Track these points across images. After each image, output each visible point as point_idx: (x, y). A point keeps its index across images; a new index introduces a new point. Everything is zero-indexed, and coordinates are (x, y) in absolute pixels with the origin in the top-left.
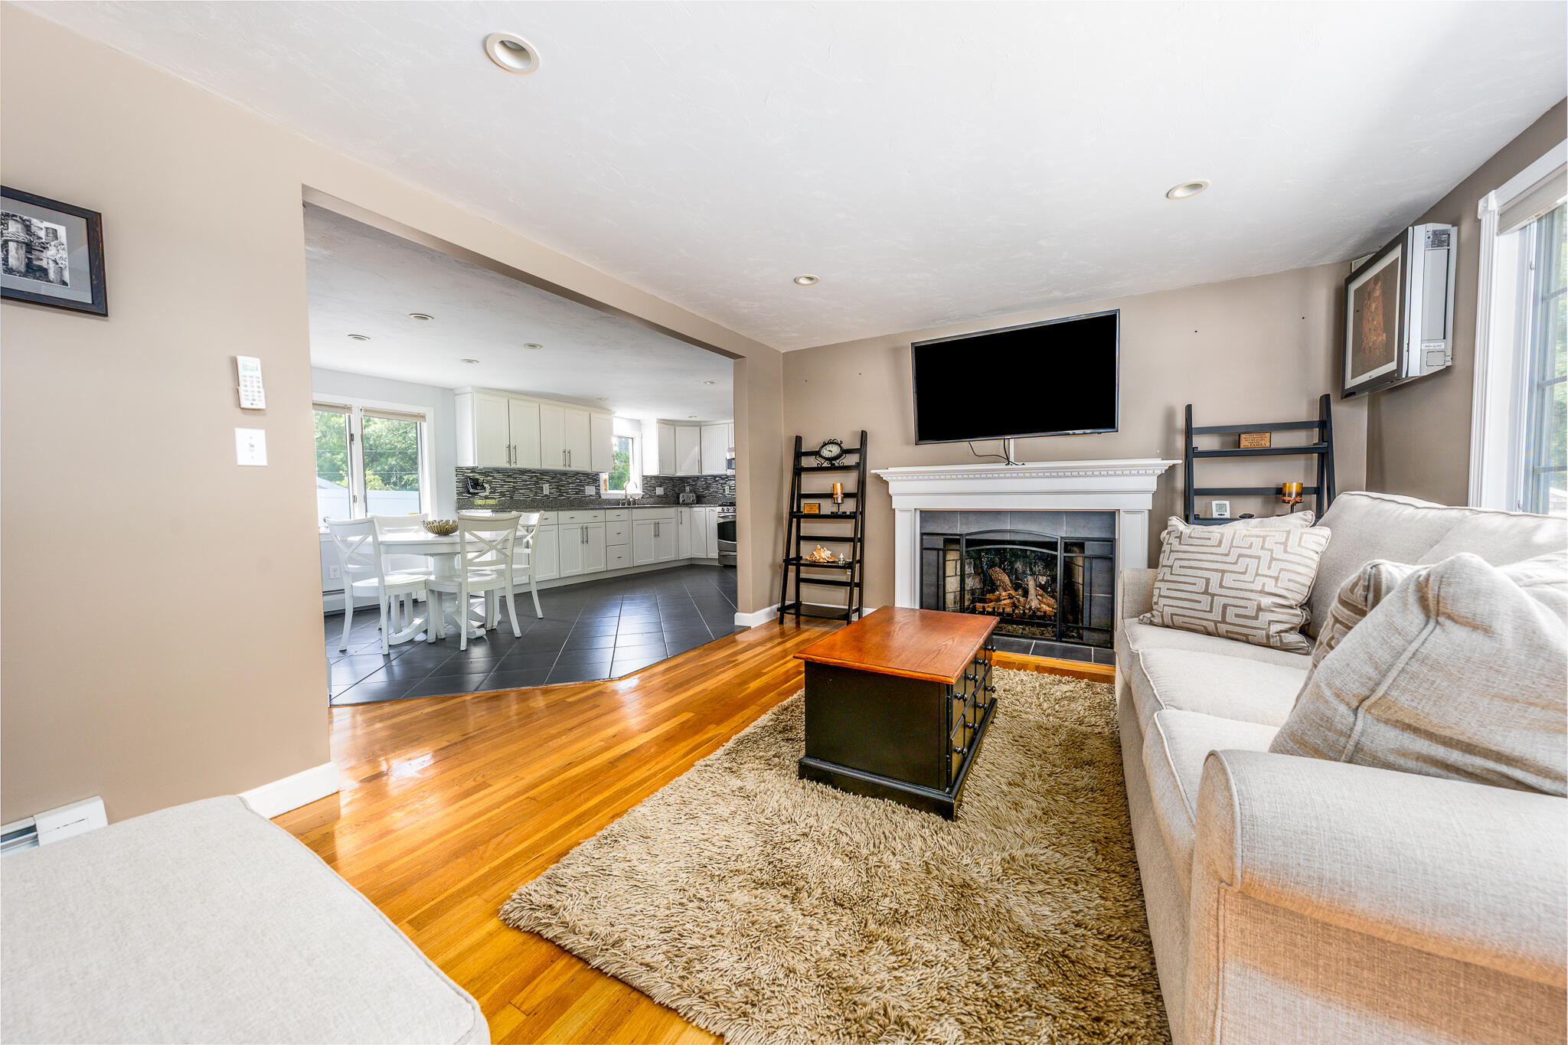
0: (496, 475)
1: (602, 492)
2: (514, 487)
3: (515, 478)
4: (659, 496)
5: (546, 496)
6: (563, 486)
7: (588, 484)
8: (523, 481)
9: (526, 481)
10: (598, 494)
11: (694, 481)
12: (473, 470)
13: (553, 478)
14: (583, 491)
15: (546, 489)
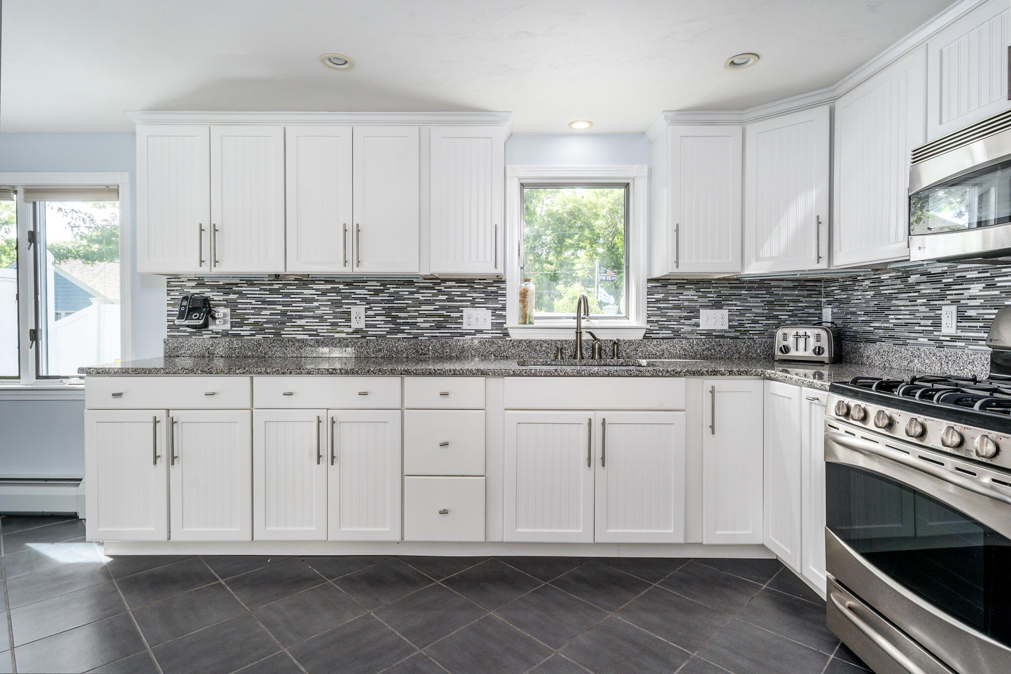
0: (245, 289)
1: (512, 319)
2: (283, 314)
3: (287, 295)
4: (709, 334)
5: (356, 331)
6: (402, 309)
7: (474, 304)
8: (304, 300)
9: (312, 300)
10: (499, 326)
11: (844, 289)
12: (200, 282)
13: (377, 292)
14: (458, 321)
15: (359, 317)
